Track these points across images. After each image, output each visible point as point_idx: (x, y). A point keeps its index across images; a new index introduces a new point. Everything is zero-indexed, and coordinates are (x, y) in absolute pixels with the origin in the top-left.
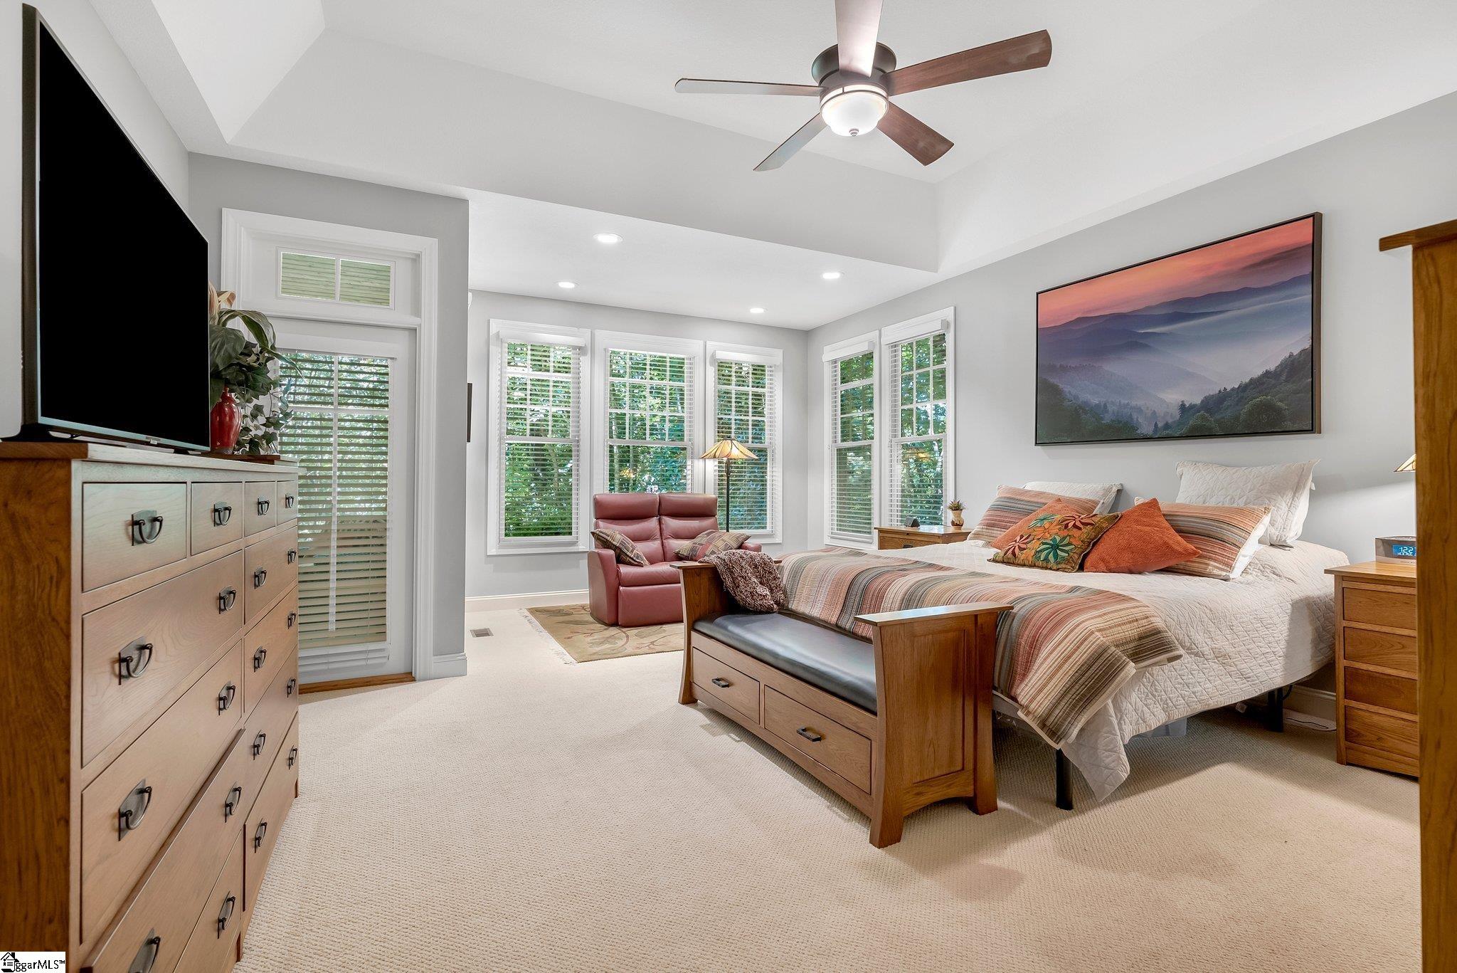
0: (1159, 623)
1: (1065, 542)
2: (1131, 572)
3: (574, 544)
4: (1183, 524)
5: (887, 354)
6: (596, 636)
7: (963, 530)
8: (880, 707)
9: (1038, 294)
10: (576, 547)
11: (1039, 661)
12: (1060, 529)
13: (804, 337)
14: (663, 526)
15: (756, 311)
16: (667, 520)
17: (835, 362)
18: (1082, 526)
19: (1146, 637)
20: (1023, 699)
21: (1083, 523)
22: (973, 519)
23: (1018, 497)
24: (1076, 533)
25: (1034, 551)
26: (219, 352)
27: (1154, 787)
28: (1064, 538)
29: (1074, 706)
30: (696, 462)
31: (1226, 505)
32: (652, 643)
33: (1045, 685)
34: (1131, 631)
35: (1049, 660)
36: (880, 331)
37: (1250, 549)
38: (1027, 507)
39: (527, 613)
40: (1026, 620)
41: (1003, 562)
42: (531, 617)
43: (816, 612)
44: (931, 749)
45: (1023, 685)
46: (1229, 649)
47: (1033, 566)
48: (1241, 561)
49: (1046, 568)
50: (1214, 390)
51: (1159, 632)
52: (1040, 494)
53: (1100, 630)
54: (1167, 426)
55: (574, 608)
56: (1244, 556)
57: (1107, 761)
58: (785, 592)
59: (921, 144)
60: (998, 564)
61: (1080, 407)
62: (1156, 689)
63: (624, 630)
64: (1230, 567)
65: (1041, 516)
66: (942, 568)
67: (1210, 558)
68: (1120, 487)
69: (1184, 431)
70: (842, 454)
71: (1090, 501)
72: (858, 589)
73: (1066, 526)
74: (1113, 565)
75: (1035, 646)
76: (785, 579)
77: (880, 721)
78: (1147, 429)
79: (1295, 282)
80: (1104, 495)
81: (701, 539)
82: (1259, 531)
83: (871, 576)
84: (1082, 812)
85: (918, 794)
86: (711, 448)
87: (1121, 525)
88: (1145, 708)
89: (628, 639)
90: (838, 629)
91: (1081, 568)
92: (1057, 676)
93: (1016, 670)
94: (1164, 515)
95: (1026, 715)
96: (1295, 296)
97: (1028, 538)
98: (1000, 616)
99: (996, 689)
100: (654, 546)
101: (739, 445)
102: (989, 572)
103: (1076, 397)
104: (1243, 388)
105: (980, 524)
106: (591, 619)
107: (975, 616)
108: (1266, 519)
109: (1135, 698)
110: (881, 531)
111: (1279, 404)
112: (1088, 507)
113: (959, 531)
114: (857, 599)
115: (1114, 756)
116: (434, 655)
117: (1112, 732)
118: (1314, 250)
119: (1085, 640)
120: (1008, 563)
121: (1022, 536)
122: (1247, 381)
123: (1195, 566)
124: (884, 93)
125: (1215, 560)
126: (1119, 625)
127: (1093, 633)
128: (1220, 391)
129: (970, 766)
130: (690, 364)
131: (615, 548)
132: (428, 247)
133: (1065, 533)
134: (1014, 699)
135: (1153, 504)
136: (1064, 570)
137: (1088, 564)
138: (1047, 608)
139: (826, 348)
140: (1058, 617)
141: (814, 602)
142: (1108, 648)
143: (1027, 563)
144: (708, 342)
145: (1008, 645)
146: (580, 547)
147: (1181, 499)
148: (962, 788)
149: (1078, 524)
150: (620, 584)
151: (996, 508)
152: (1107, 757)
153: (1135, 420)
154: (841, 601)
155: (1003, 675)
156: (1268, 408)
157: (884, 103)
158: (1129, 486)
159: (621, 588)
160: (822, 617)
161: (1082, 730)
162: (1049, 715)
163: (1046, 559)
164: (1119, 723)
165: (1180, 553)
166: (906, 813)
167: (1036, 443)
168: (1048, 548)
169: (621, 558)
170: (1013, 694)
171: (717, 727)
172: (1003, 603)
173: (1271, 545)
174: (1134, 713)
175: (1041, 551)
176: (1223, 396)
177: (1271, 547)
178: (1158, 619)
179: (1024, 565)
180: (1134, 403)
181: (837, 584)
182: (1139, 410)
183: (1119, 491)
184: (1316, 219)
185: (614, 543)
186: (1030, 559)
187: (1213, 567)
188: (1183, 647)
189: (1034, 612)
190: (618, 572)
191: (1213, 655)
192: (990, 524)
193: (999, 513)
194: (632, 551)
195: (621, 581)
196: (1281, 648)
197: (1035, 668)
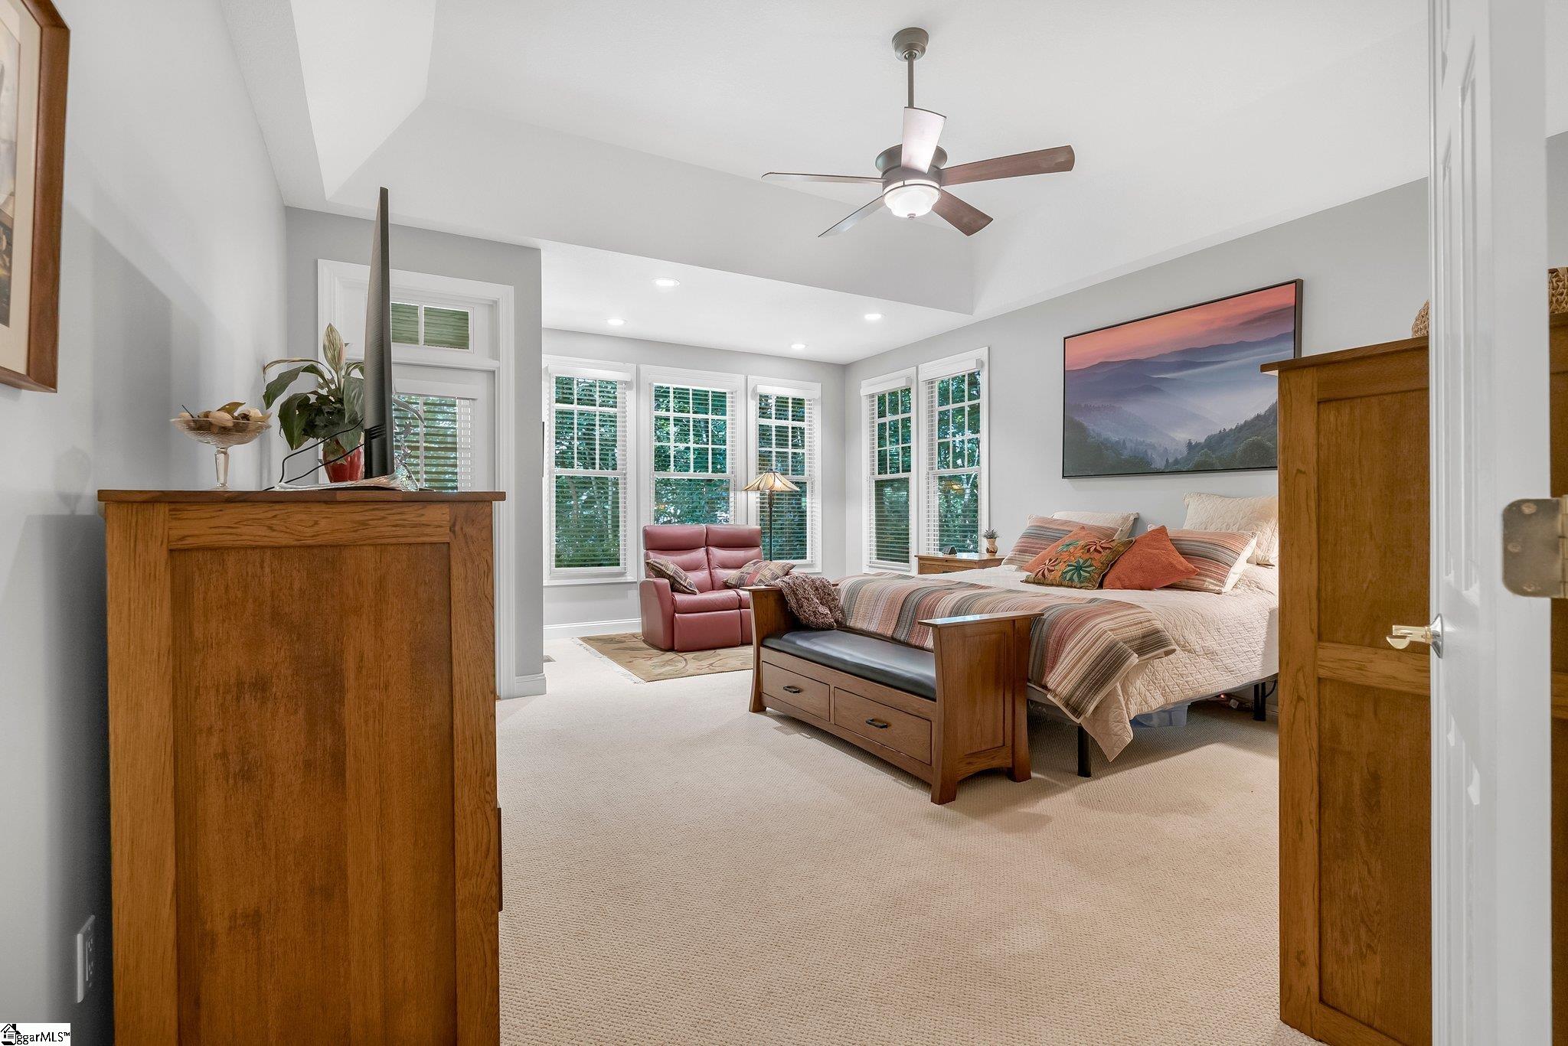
0: (1159, 625)
1: (1088, 564)
2: (1142, 589)
3: (622, 574)
4: (1186, 547)
5: (924, 390)
6: (655, 660)
7: (997, 556)
8: (939, 695)
9: (1065, 338)
10: (623, 578)
11: (1064, 655)
12: (1083, 553)
13: (842, 372)
14: (711, 557)
15: (798, 348)
16: (714, 550)
17: (872, 396)
18: (1101, 550)
19: (1148, 636)
20: (1051, 685)
21: (1102, 547)
22: (1006, 547)
23: (1047, 526)
24: (1097, 556)
25: (1061, 572)
26: (357, 401)
27: (1156, 760)
28: (1087, 560)
29: (1091, 689)
30: (738, 493)
31: (1223, 531)
32: (711, 665)
33: (1069, 673)
34: (1136, 631)
35: (1071, 654)
36: (917, 368)
37: (1240, 567)
38: (1055, 534)
39: (581, 642)
40: (1053, 624)
41: (1034, 583)
42: (585, 645)
43: (872, 628)
44: (979, 728)
45: (1052, 674)
46: (1216, 647)
47: (1060, 585)
48: (1232, 579)
49: (1071, 587)
50: (1215, 431)
51: (1159, 632)
52: (1066, 522)
53: (1111, 630)
54: (1176, 462)
55: (625, 636)
56: (1234, 573)
57: (1116, 730)
58: (843, 612)
59: (965, 220)
60: (1030, 585)
61: (1102, 443)
62: (1156, 679)
63: (681, 654)
64: (1223, 582)
65: (1067, 542)
66: (982, 587)
67: (1207, 576)
68: (1136, 516)
69: (1190, 466)
70: (880, 485)
71: (1110, 528)
72: (911, 606)
73: (1089, 550)
74: (1127, 583)
75: (1061, 644)
76: (842, 600)
77: (938, 706)
78: (1159, 464)
79: (1281, 338)
80: (1123, 523)
81: (748, 568)
82: (1247, 553)
83: (920, 596)
84: (1098, 778)
85: (969, 763)
86: (753, 480)
87: (1135, 548)
88: (1147, 693)
89: (687, 662)
90: (893, 640)
91: (1101, 586)
92: (1079, 665)
93: (1045, 664)
94: (1171, 540)
95: (1054, 697)
96: (1281, 350)
97: (1055, 561)
98: (1032, 622)
99: (1029, 681)
100: (702, 576)
101: (782, 478)
102: (1022, 590)
103: (1099, 435)
104: (1240, 429)
105: (1013, 551)
106: (645, 646)
107: (1013, 621)
108: (1253, 542)
109: (1139, 684)
110: (920, 558)
111: (1268, 443)
112: (1108, 534)
113: (993, 558)
114: (910, 614)
115: (1121, 725)
116: (516, 676)
117: (1120, 708)
118: (1296, 310)
119: (1100, 637)
120: (1039, 583)
121: (1050, 560)
122: (1242, 422)
123: (1195, 583)
124: (937, 186)
125: (1211, 577)
126: (1127, 626)
127: (1106, 632)
128: (1220, 431)
129: (1009, 743)
130: (732, 398)
131: (669, 577)
132: (504, 294)
133: (1087, 556)
134: (1045, 687)
135: (1162, 530)
136: (1086, 588)
137: (1106, 582)
138: (1070, 614)
139: (864, 383)
140: (1078, 620)
141: (871, 619)
142: (1118, 643)
143: (1055, 583)
144: (749, 377)
145: (1040, 645)
146: (629, 578)
147: (1187, 527)
148: (1002, 761)
149: (1098, 548)
150: (675, 612)
151: (1027, 536)
152: (1116, 727)
153: (1150, 455)
154: (896, 617)
155: (1035, 668)
156: (1258, 446)
157: (936, 192)
158: (1146, 514)
159: (677, 615)
160: (879, 632)
161: (1097, 708)
162: (1071, 696)
163: (1071, 579)
164: (1126, 704)
165: (1182, 572)
166: (960, 779)
167: (1064, 477)
168: (1073, 570)
169: (676, 587)
170: (1043, 683)
171: (789, 729)
172: (1036, 611)
173: (1258, 564)
174: (1138, 696)
175: (1067, 572)
176: (1223, 436)
177: (1258, 567)
178: (1158, 622)
179: (1052, 585)
180: (1148, 441)
181: (892, 602)
182: (1153, 447)
183: (1136, 520)
184: (1298, 285)
185: (668, 572)
186: (1058, 579)
187: (1209, 583)
188: (1178, 645)
189: (1060, 617)
190: (673, 601)
191: (1202, 653)
192: (1023, 550)
193: (1030, 540)
194: (685, 580)
195: (676, 608)
196: (1260, 648)
197: (1061, 660)
